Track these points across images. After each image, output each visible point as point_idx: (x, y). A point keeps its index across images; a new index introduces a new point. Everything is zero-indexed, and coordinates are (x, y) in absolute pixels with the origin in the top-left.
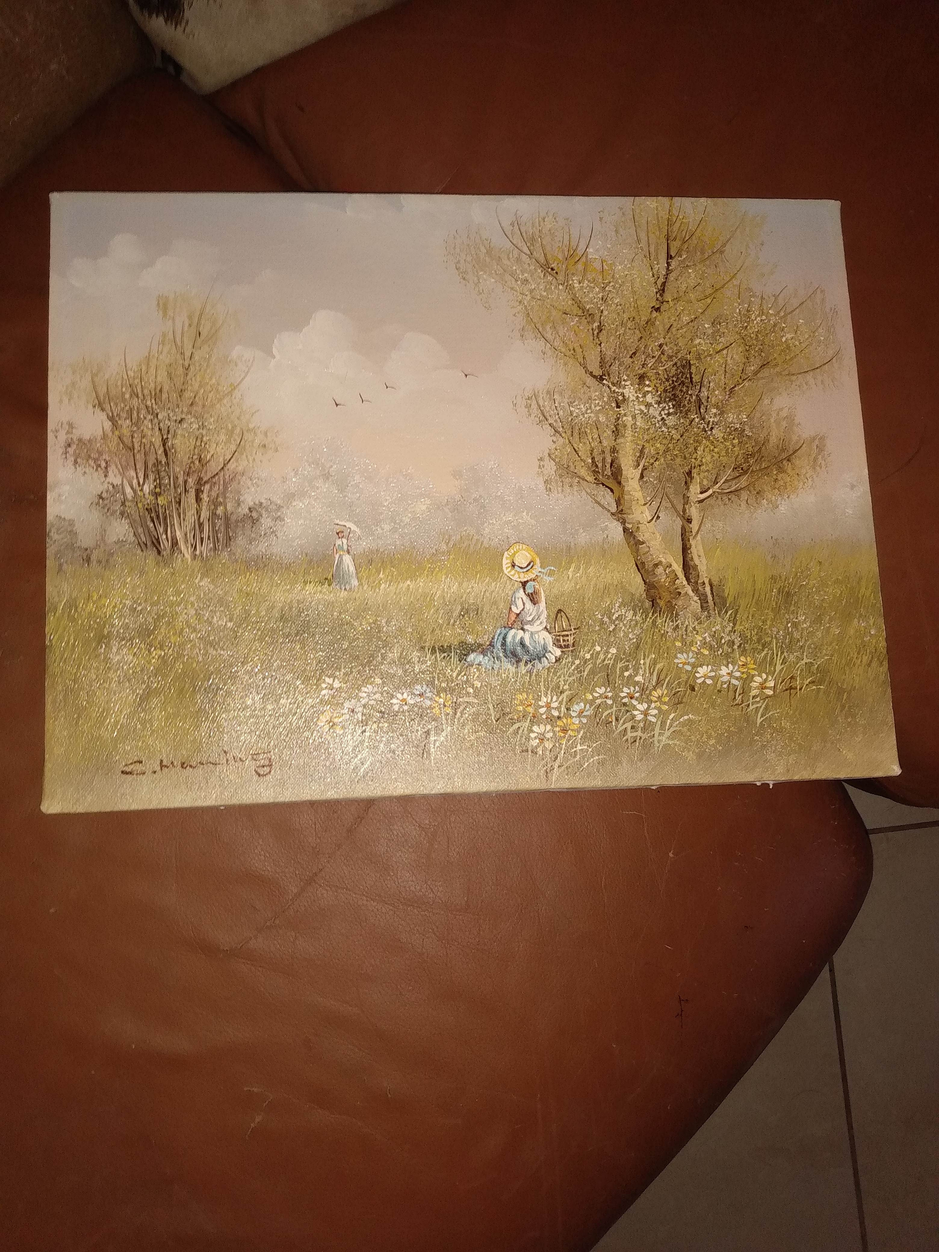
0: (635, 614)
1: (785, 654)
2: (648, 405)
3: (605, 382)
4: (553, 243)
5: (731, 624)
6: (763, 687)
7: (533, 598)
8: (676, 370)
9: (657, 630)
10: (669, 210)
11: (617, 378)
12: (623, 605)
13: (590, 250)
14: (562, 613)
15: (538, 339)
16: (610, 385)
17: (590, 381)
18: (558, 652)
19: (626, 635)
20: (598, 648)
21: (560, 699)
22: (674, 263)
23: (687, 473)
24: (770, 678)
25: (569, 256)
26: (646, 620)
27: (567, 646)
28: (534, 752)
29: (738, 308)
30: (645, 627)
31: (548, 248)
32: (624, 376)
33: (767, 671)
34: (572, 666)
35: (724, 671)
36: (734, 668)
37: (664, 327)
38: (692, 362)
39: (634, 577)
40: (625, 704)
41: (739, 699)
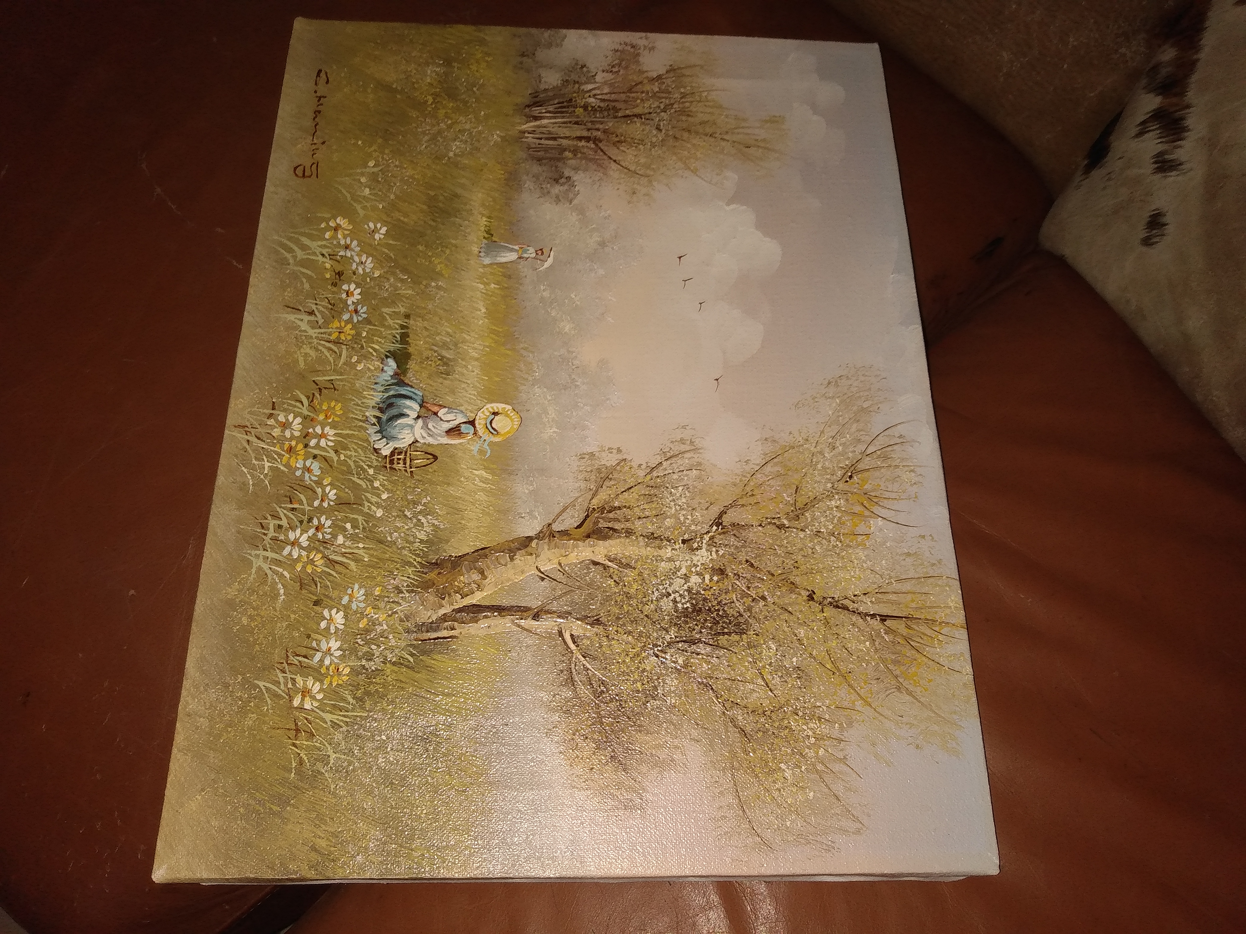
0: (421, 541)
1: (345, 728)
2: (686, 578)
3: (715, 528)
4: (883, 479)
5: (394, 660)
6: (306, 692)
7: (455, 431)
8: (733, 615)
9: (398, 566)
10: (948, 623)
11: (720, 542)
12: (436, 528)
13: (880, 522)
14: (432, 460)
15: (764, 457)
16: (710, 534)
17: (715, 511)
18: (386, 452)
19: (397, 529)
20: (385, 496)
21: (329, 449)
22: (875, 623)
23: (598, 620)
24: (316, 704)
25: (870, 497)
26: (413, 554)
27: (391, 462)
28: (270, 416)
29: (823, 705)
30: (405, 552)
31: (877, 474)
32: (723, 552)
33: (325, 701)
34: (367, 465)
35: (334, 644)
36: (336, 657)
37: (790, 604)
38: (744, 636)
39: (469, 546)
40: (310, 520)
41: (295, 660)
